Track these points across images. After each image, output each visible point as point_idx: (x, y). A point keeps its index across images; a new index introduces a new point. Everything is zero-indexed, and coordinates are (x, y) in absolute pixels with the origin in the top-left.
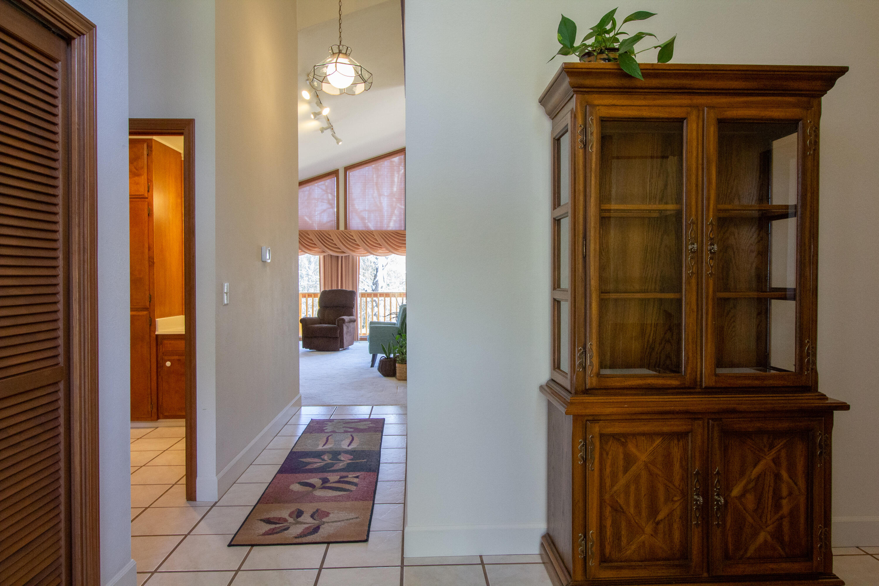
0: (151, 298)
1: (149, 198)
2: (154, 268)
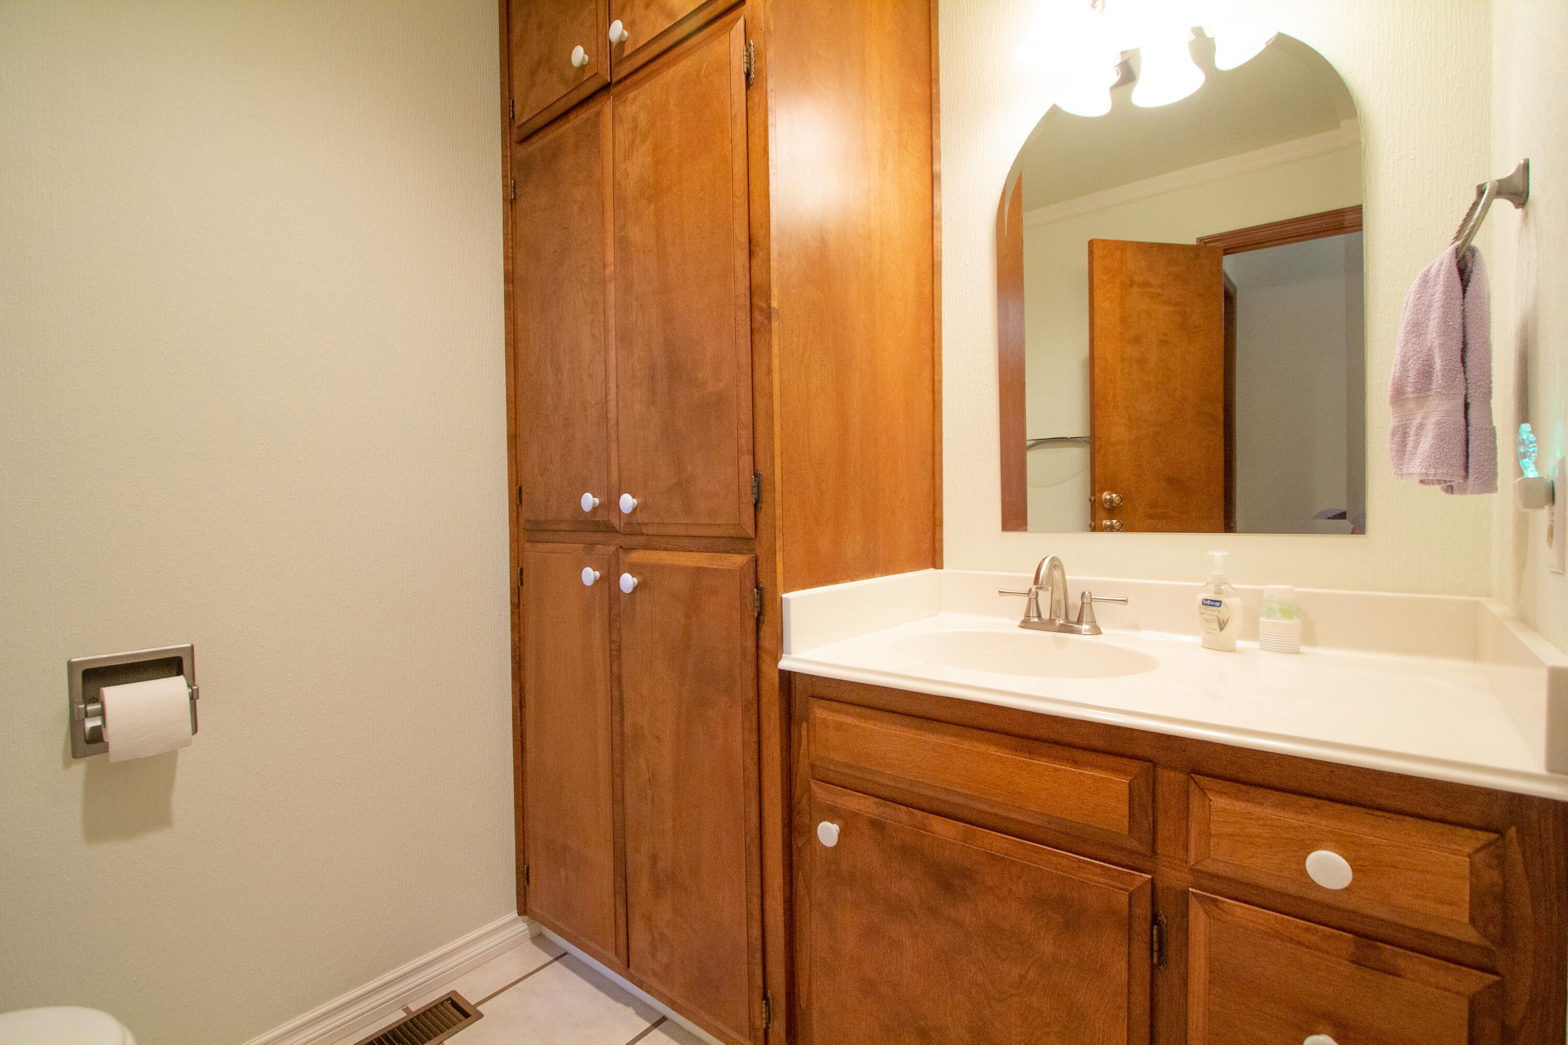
0: (760, 486)
2: (770, 344)
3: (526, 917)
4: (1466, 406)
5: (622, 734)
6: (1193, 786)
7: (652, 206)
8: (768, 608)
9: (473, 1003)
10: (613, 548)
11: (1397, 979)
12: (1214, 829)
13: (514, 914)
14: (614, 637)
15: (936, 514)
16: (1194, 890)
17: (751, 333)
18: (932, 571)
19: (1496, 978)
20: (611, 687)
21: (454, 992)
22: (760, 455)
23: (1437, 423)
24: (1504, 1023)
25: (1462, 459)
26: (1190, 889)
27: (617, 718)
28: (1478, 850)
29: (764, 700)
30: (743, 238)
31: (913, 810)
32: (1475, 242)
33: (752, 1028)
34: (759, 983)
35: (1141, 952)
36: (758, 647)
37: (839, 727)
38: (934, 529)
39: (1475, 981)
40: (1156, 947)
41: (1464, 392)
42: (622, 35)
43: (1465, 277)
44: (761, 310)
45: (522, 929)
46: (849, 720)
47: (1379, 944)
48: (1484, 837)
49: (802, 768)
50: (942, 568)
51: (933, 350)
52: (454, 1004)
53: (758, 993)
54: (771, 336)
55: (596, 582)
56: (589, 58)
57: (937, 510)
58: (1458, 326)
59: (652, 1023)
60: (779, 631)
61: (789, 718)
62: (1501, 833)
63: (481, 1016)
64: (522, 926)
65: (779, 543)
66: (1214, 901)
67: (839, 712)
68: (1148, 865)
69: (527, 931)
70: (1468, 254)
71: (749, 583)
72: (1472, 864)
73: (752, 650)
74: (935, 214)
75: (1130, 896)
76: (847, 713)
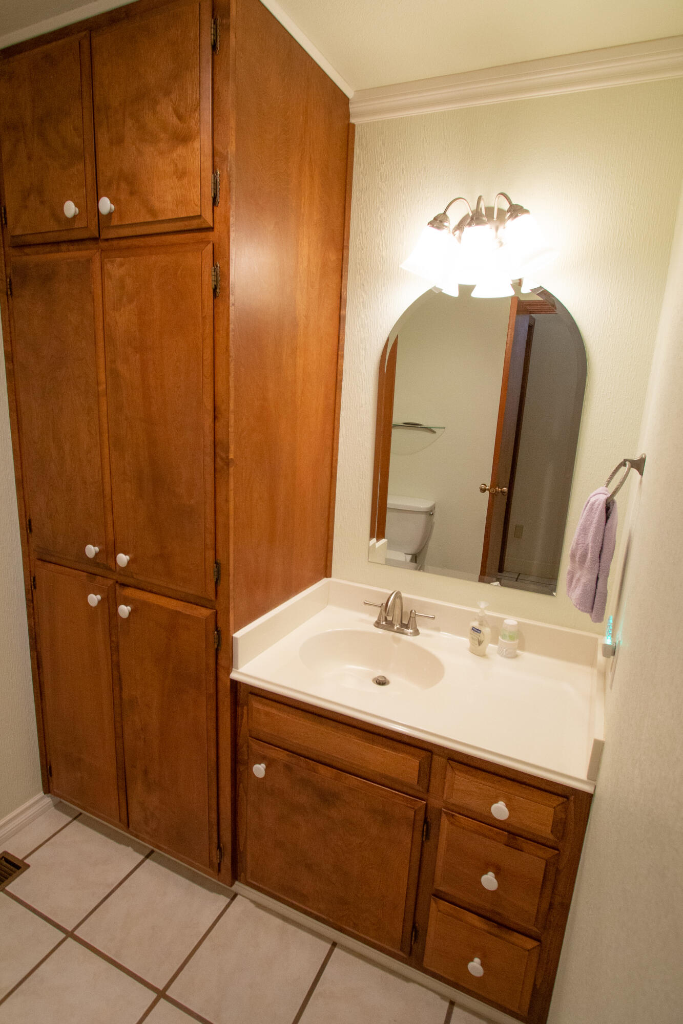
0: (219, 570)
1: (217, 227)
2: (228, 481)
3: (49, 795)
4: (598, 578)
5: (121, 698)
6: (448, 766)
7: (138, 356)
8: (223, 641)
9: (21, 858)
10: (111, 582)
11: (521, 852)
12: (455, 786)
13: (42, 794)
14: (113, 639)
15: (329, 545)
16: (444, 810)
17: (215, 472)
18: (325, 581)
19: (557, 852)
20: (112, 669)
21: (5, 852)
22: (220, 549)
23: (584, 584)
24: (558, 868)
25: (591, 604)
26: (443, 809)
27: (117, 689)
28: (559, 805)
29: (220, 694)
30: (209, 406)
31: (308, 760)
32: (615, 498)
33: (211, 862)
34: (216, 841)
35: (418, 836)
36: (217, 663)
37: (267, 714)
38: (327, 554)
39: (551, 853)
40: (425, 833)
41: (597, 572)
42: (111, 209)
43: (609, 512)
44: (222, 459)
45: (48, 801)
46: (274, 711)
47: (517, 837)
48: (561, 800)
49: (243, 731)
50: (330, 576)
51: (333, 439)
52: (7, 861)
53: (215, 845)
54: (228, 478)
55: (99, 602)
56: (79, 211)
57: (330, 542)
58: (600, 540)
59: (146, 855)
60: (231, 655)
61: (235, 703)
62: (567, 798)
63: (28, 866)
64: (48, 800)
65: (231, 605)
66: (453, 815)
67: (267, 705)
68: (425, 797)
69: (51, 802)
70: (611, 503)
71: (212, 627)
72: (555, 812)
73: (212, 666)
74: (340, 346)
75: (415, 812)
76: (272, 707)
